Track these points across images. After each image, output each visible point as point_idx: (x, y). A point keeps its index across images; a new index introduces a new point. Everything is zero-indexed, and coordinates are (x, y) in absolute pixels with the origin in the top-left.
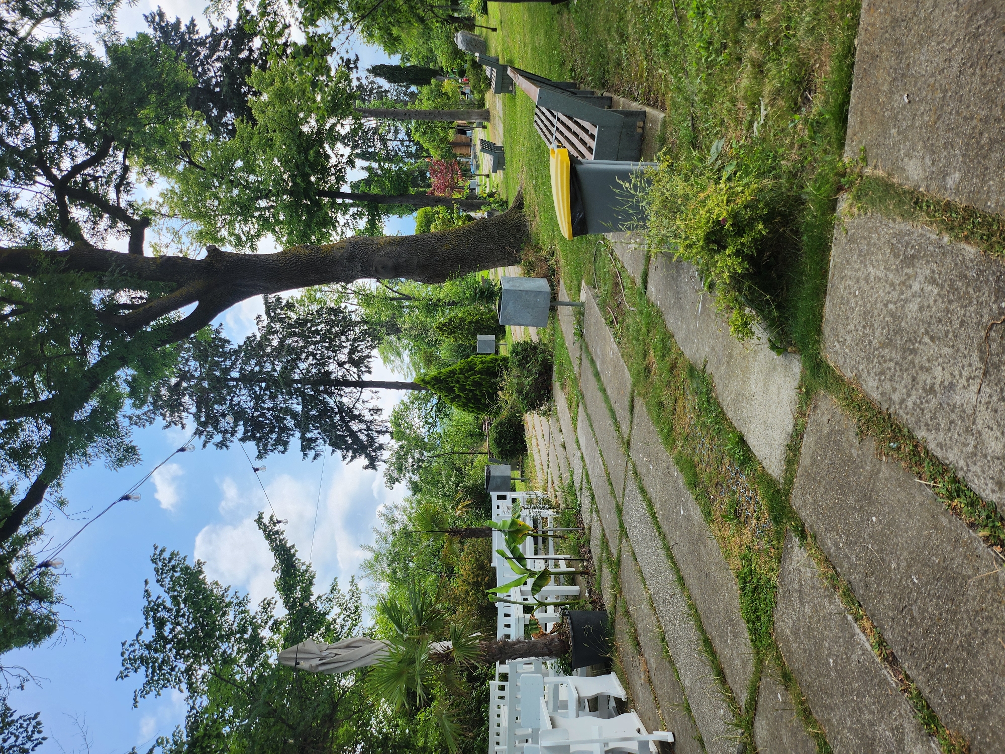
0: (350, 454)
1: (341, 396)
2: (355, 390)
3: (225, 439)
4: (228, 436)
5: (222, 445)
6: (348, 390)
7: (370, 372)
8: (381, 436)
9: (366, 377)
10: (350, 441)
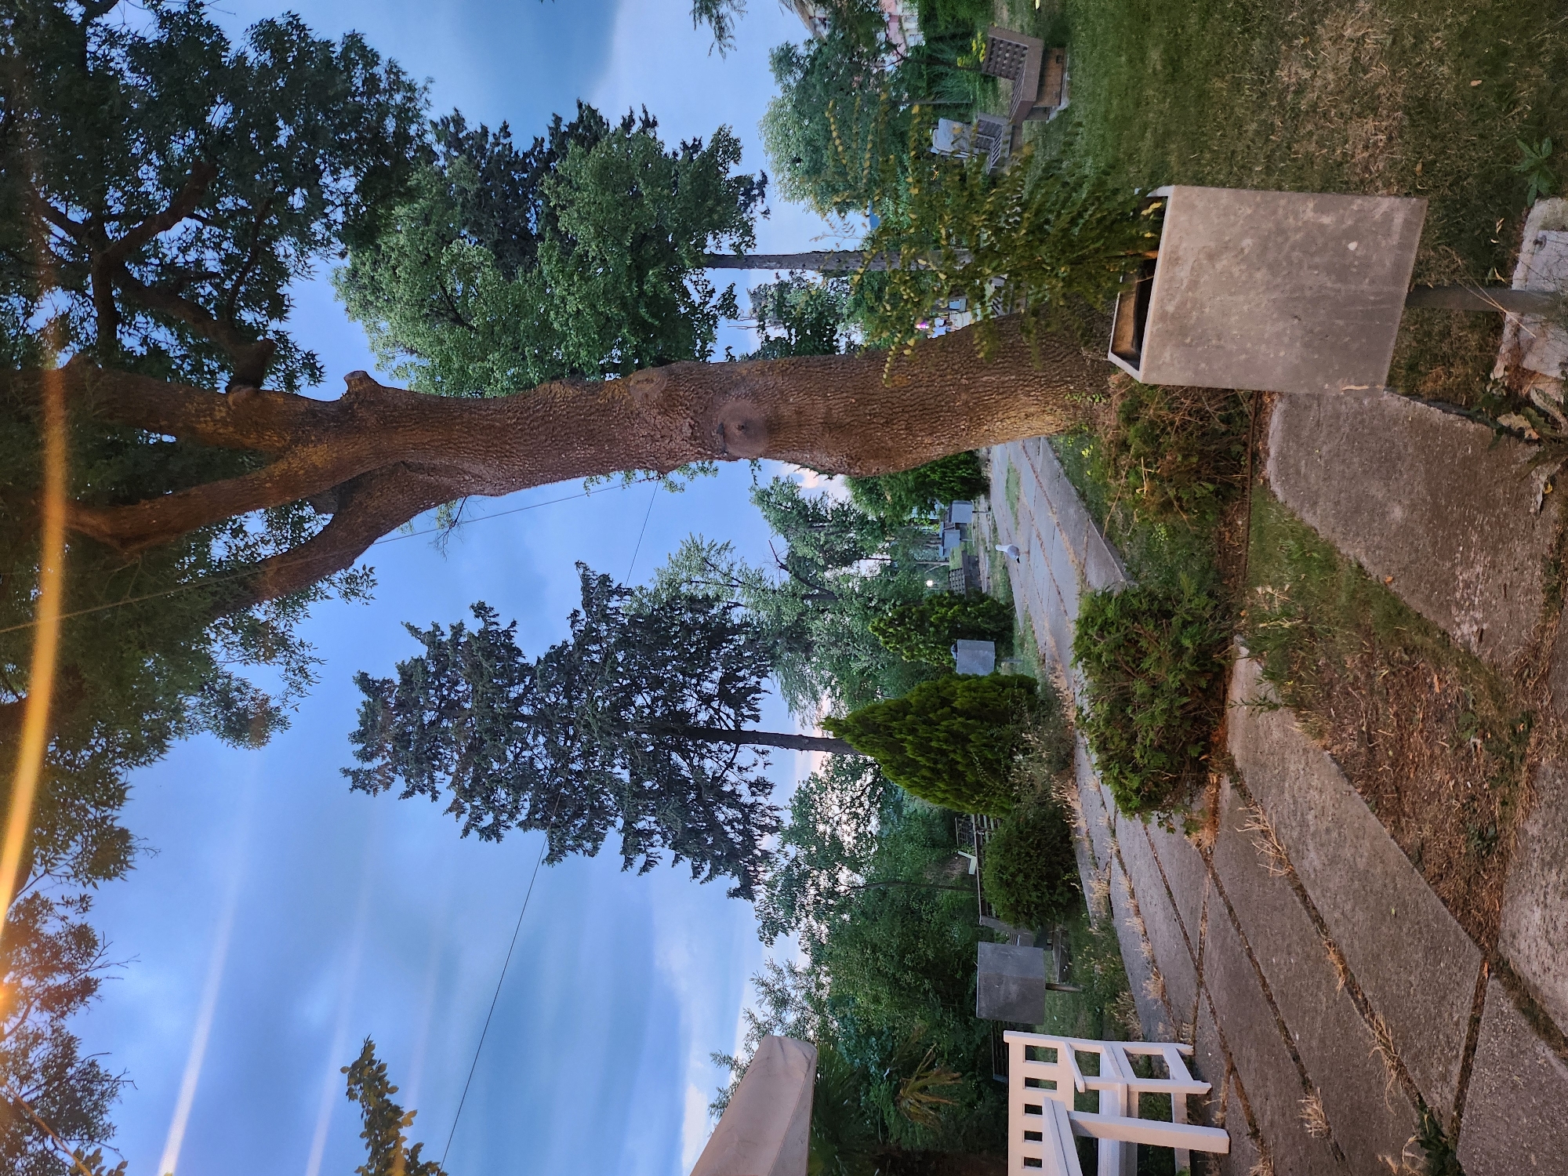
0: (707, 867)
1: (702, 757)
2: (727, 747)
3: (497, 823)
4: (504, 817)
5: (492, 833)
6: (714, 747)
7: (757, 719)
8: (767, 836)
9: (748, 726)
10: (710, 841)
